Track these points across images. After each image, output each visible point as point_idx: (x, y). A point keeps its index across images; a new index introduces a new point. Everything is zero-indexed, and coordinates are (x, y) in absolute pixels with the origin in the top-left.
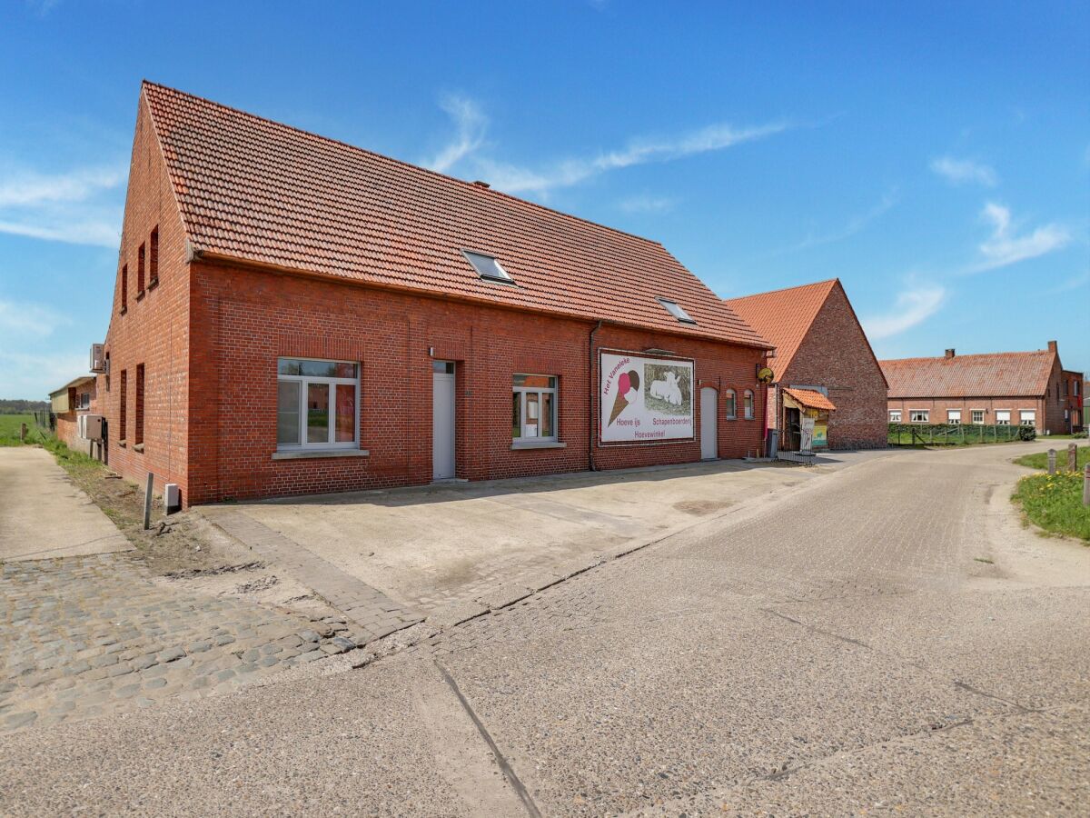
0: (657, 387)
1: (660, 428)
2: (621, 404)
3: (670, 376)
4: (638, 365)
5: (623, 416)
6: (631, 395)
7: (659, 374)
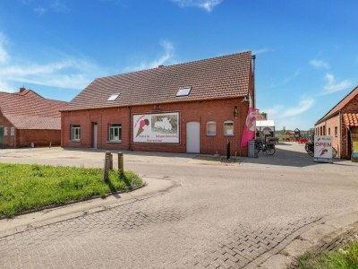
0: (157, 124)
1: (160, 139)
2: (141, 130)
3: (165, 120)
4: (149, 117)
5: (142, 134)
6: (145, 127)
7: (159, 119)
